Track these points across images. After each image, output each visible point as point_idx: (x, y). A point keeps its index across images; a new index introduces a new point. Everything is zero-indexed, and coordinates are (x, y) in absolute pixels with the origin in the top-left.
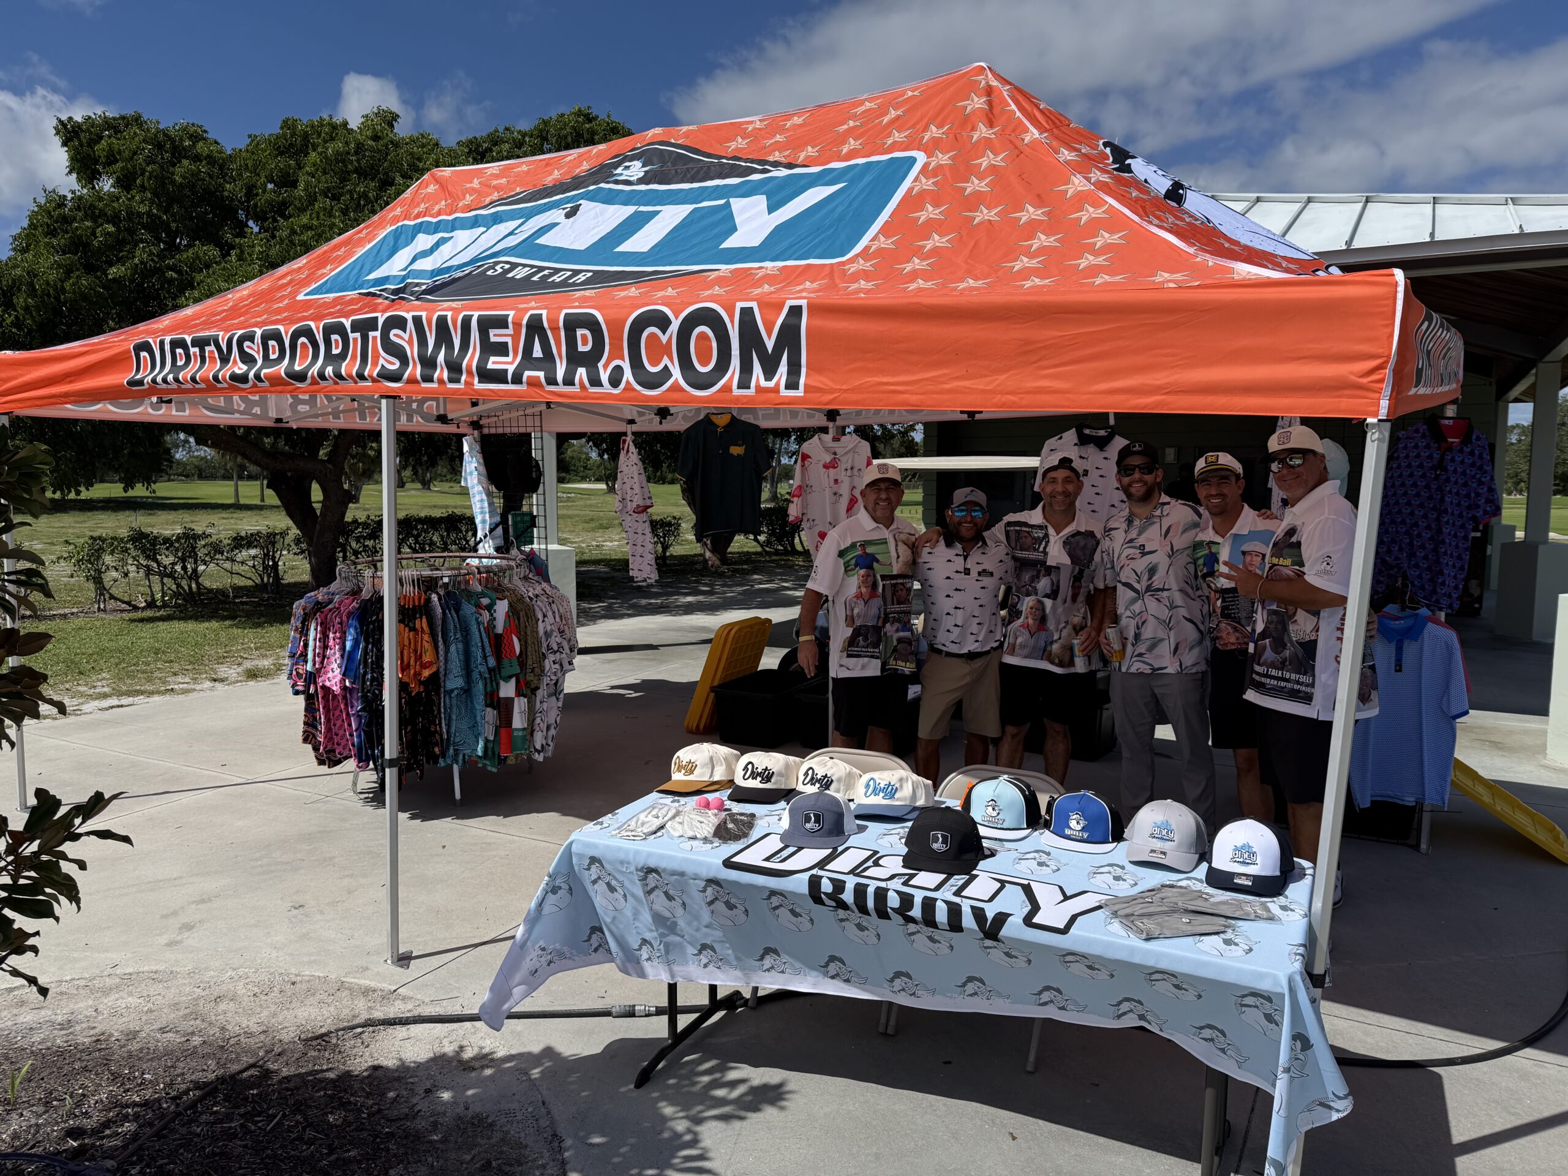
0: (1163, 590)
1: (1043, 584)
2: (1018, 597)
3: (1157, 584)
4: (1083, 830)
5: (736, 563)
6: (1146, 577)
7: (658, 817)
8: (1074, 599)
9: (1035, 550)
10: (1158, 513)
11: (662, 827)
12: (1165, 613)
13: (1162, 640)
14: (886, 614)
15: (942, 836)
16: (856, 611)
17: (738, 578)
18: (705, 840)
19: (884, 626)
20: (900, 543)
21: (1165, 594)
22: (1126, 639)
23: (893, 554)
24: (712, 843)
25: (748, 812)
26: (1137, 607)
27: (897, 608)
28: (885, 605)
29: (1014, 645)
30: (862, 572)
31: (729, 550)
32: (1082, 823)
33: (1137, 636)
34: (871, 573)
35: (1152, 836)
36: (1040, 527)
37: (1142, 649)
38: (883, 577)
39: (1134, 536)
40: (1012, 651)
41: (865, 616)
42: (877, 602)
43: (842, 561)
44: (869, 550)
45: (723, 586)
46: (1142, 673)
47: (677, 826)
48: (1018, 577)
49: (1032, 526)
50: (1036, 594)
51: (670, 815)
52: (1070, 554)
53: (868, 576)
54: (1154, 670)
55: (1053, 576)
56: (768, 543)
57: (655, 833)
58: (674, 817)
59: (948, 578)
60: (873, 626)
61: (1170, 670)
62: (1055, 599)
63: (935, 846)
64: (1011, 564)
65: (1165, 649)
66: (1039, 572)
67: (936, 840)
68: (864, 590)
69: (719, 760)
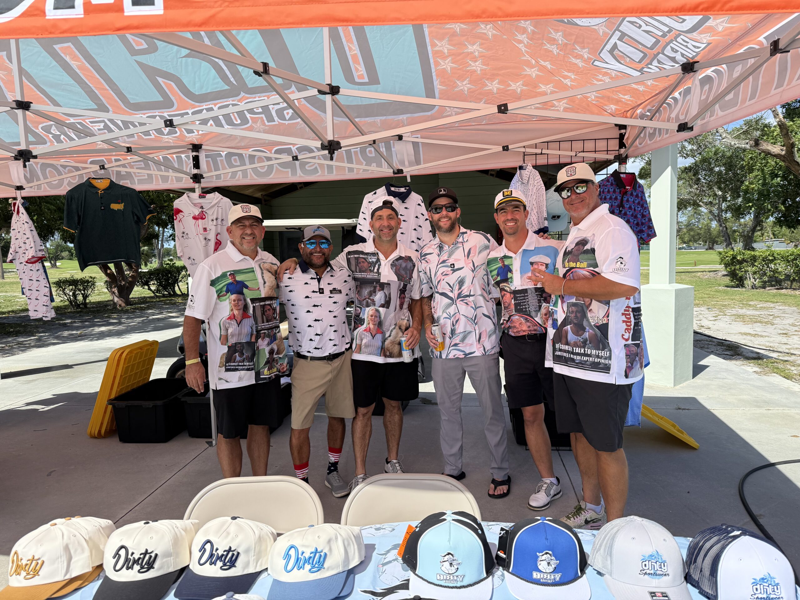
0: (469, 296)
1: (379, 297)
2: (361, 308)
3: (465, 292)
4: (555, 571)
5: (135, 304)
6: (457, 287)
8: (401, 307)
9: (371, 271)
10: (461, 240)
12: (470, 312)
13: (470, 332)
14: (258, 331)
16: (230, 331)
17: (138, 313)
19: (257, 341)
20: (265, 271)
21: (471, 298)
22: (444, 334)
23: (260, 281)
26: (452, 310)
27: (267, 325)
28: (256, 323)
29: (360, 346)
30: (233, 297)
31: (131, 296)
32: (554, 563)
33: (453, 332)
34: (241, 297)
35: (644, 572)
36: (374, 254)
37: (457, 340)
38: (253, 300)
39: (446, 258)
40: (359, 350)
41: (240, 334)
42: (248, 323)
43: (214, 290)
44: (239, 278)
45: (127, 318)
46: (458, 358)
48: (359, 292)
49: (367, 254)
50: (374, 305)
52: (397, 273)
53: (239, 300)
54: (466, 355)
55: (386, 291)
56: (158, 290)
59: (307, 297)
60: (247, 343)
61: (477, 354)
62: (388, 308)
64: (352, 283)
65: (472, 339)
66: (375, 287)
68: (236, 312)
69: (78, 542)
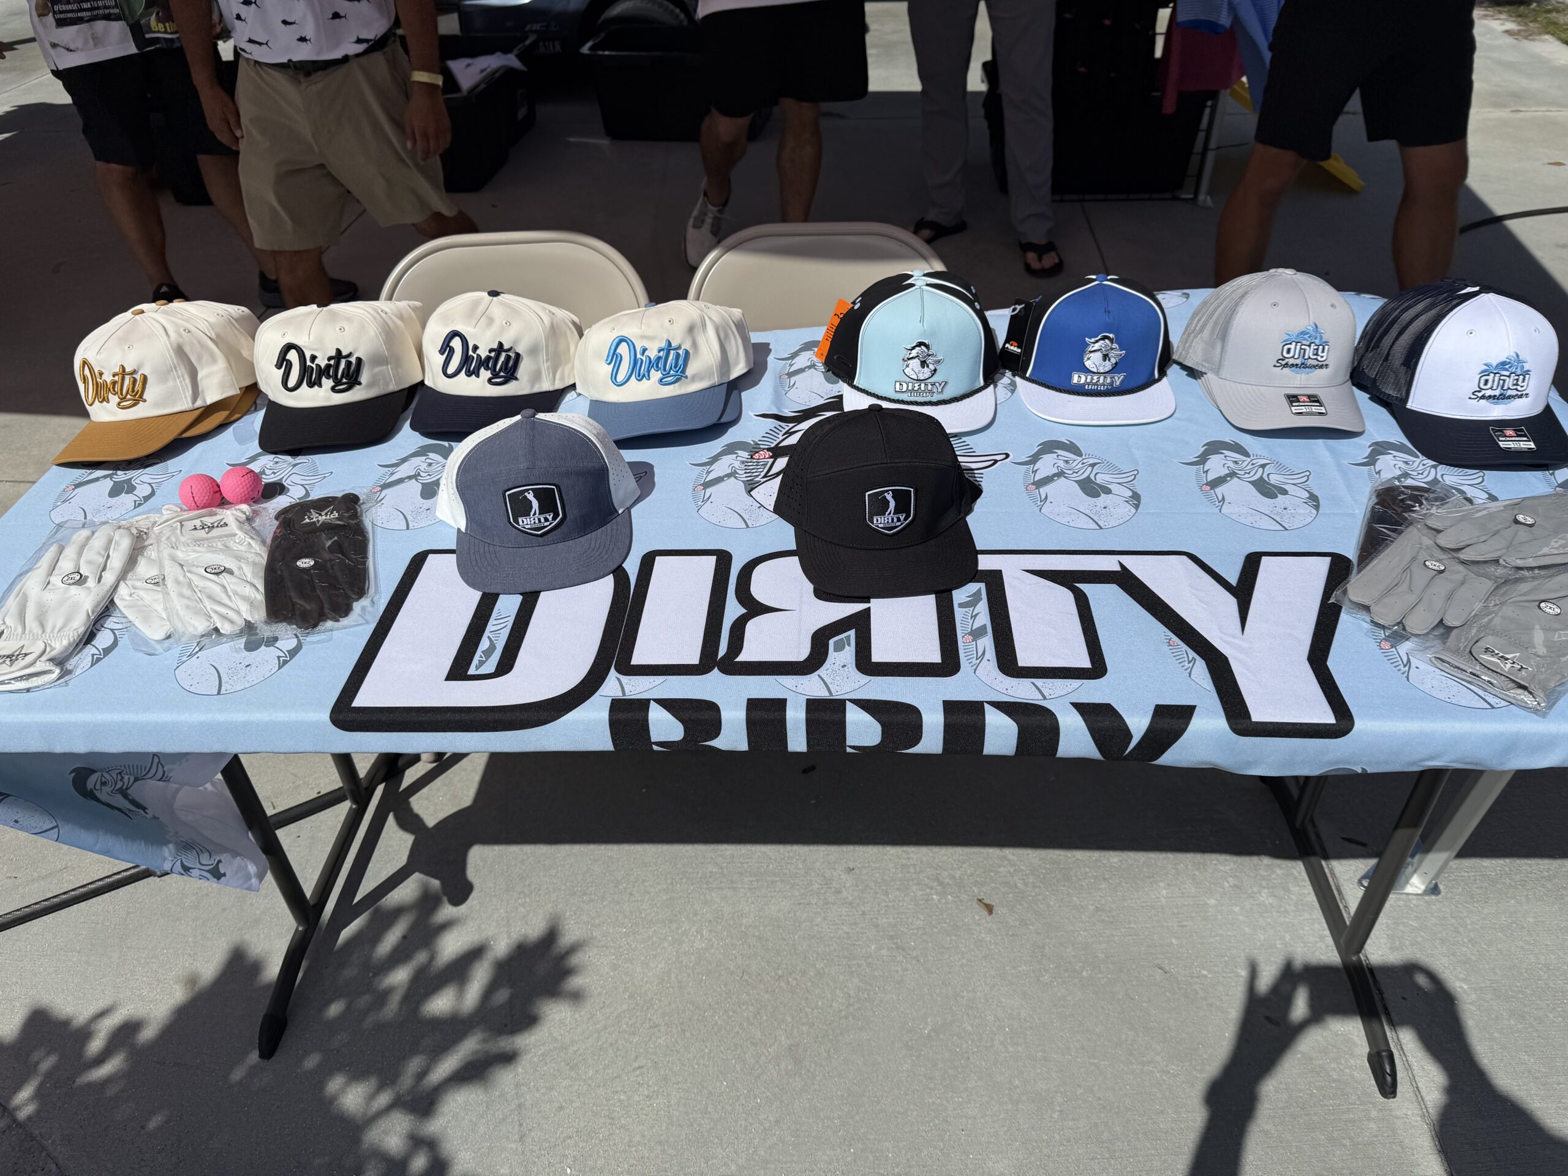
4: (1115, 369)
7: (82, 581)
11: (107, 609)
15: (896, 495)
18: (249, 633)
24: (272, 641)
25: (335, 489)
32: (1116, 354)
35: (1283, 363)
47: (150, 597)
51: (117, 562)
57: (89, 637)
58: (131, 562)
63: (880, 522)
67: (881, 507)
69: (199, 343)
